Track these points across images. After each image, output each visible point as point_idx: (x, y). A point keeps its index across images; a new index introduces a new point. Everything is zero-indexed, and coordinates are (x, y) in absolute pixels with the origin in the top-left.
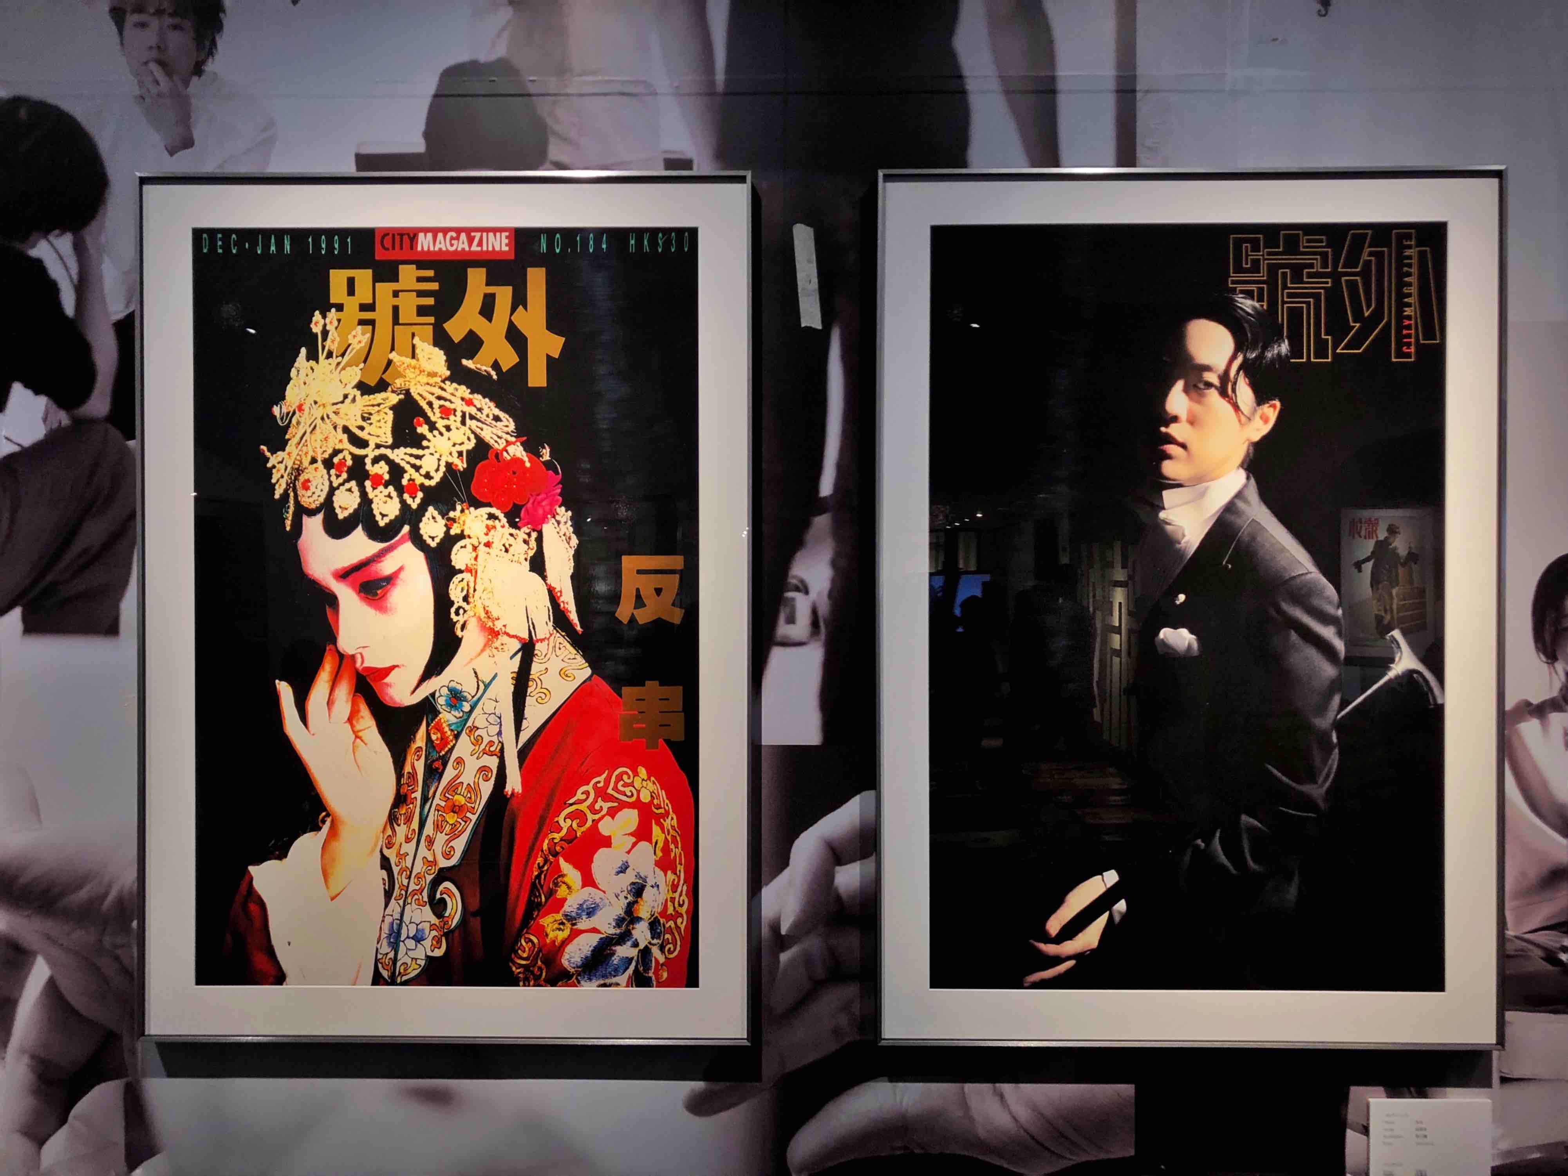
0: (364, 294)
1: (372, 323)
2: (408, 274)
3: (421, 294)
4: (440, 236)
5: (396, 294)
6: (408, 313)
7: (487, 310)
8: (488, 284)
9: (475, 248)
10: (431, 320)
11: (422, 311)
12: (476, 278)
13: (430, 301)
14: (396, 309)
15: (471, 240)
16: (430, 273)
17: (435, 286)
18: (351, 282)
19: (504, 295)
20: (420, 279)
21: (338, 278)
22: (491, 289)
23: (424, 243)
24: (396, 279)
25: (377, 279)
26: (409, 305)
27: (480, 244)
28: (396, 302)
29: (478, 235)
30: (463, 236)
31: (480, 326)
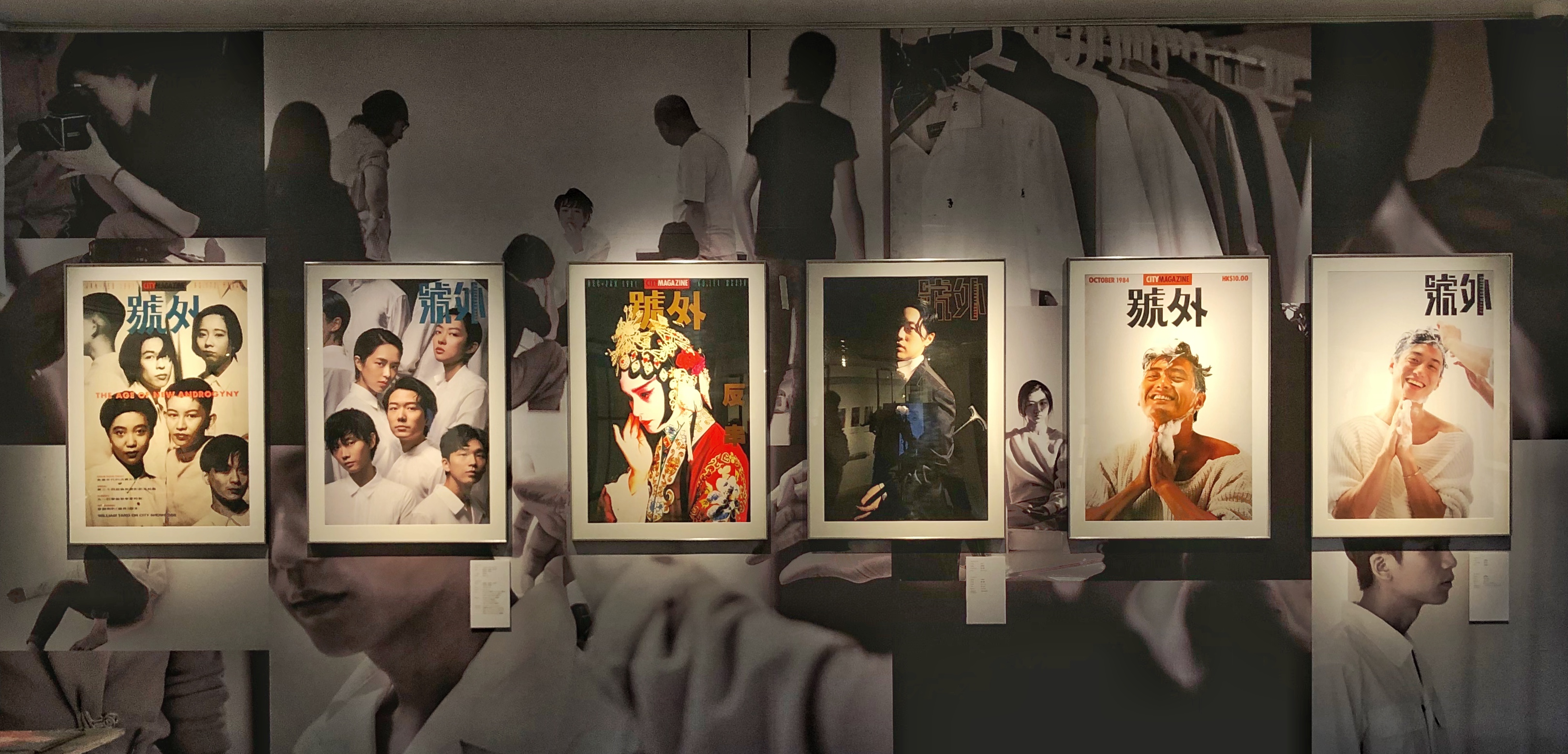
0: (641, 300)
1: (643, 309)
2: (655, 293)
3: (659, 300)
4: (665, 281)
5: (651, 300)
6: (655, 306)
7: (681, 306)
8: (681, 296)
9: (677, 285)
10: (663, 308)
11: (660, 305)
12: (677, 294)
13: (662, 302)
14: (651, 305)
15: (675, 282)
16: (662, 293)
17: (664, 297)
18: (637, 296)
19: (686, 300)
20: (659, 295)
21: (632, 294)
22: (682, 298)
23: (660, 283)
24: (651, 295)
25: (645, 295)
26: (655, 303)
27: (678, 284)
28: (651, 302)
29: (677, 281)
30: (673, 281)
31: (678, 310)
